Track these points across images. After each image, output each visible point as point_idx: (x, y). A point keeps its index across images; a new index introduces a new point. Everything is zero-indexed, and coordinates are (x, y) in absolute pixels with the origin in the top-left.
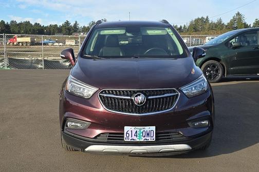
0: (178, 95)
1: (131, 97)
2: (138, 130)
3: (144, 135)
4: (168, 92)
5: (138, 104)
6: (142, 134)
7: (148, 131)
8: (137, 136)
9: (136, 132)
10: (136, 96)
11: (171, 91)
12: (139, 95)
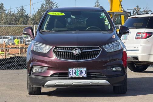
0: (100, 50)
1: (72, 50)
2: (76, 70)
3: (80, 73)
4: (94, 48)
5: (76, 54)
6: (78, 73)
7: (82, 71)
8: (76, 74)
9: (75, 71)
10: (75, 50)
11: (96, 48)
12: (77, 49)
